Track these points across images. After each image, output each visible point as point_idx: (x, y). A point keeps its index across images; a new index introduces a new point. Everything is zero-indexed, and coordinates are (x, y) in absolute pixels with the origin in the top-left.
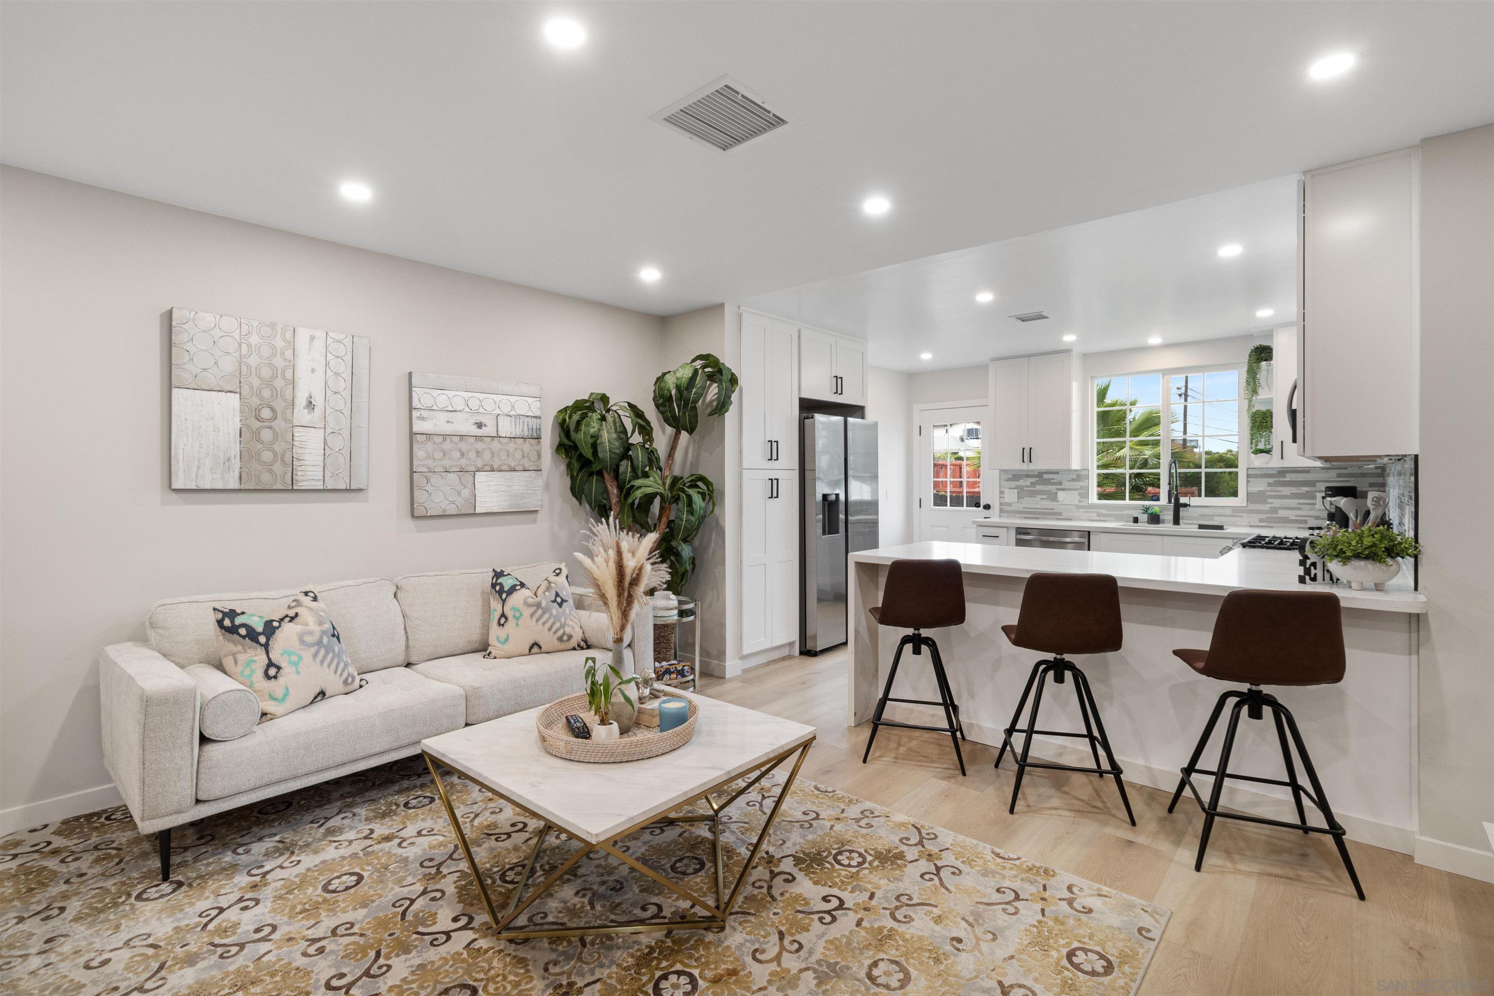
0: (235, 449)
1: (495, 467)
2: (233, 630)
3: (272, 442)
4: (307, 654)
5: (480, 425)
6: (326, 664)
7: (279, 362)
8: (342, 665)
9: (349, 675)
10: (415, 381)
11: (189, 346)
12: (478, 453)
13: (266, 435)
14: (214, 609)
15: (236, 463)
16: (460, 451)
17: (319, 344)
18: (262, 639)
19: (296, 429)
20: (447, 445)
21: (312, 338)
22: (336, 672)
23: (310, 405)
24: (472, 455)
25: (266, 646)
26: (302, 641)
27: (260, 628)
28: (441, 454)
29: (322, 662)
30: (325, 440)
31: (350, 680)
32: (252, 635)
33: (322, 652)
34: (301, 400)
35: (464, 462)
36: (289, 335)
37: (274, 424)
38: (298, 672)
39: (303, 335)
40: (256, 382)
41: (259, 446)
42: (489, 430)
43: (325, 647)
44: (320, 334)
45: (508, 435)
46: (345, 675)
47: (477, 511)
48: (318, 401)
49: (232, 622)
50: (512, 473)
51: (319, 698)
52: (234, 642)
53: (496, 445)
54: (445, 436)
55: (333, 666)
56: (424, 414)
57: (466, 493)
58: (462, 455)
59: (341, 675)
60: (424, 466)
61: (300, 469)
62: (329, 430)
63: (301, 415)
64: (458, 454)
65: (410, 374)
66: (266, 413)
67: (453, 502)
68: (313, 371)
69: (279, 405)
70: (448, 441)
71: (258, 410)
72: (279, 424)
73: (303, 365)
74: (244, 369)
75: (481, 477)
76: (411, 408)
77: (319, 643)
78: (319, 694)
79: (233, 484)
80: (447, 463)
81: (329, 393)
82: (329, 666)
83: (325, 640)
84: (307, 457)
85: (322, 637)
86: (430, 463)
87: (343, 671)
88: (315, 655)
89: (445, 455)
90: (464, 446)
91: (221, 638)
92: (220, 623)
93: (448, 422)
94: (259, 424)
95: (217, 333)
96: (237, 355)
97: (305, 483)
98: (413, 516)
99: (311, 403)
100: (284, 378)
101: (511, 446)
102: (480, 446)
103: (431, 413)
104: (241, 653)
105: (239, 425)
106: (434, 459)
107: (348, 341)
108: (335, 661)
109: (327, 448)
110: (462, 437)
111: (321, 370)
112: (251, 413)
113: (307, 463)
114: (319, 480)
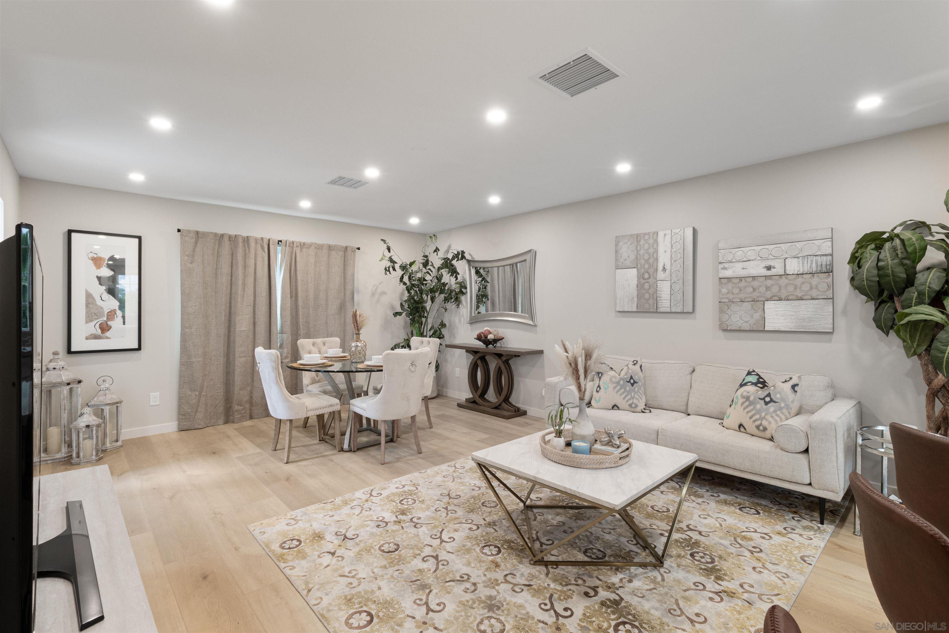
0: (635, 293)
1: (783, 297)
3: (649, 289)
5: (769, 268)
7: (651, 251)
10: (721, 246)
11: (621, 251)
12: (768, 288)
13: (647, 286)
15: (636, 299)
16: (752, 287)
17: (668, 237)
19: (658, 282)
20: (743, 284)
21: (665, 235)
23: (664, 269)
24: (763, 289)
28: (738, 290)
30: (671, 286)
34: (660, 268)
35: (755, 295)
36: (655, 236)
37: (649, 280)
39: (661, 234)
40: (643, 262)
41: (644, 291)
42: (778, 270)
44: (668, 232)
45: (797, 272)
47: (766, 329)
48: (668, 267)
50: (799, 301)
53: (783, 281)
54: (740, 279)
56: (726, 265)
57: (757, 316)
58: (754, 290)
60: (726, 298)
61: (660, 301)
62: (673, 281)
63: (661, 275)
64: (751, 290)
66: (646, 276)
67: (747, 322)
68: (665, 252)
69: (651, 271)
70: (743, 281)
71: (643, 274)
72: (651, 280)
73: (661, 249)
74: (638, 256)
75: (770, 306)
79: (634, 309)
80: (742, 296)
81: (673, 261)
84: (663, 296)
86: (730, 296)
89: (740, 290)
90: (756, 284)
93: (743, 269)
94: (644, 281)
95: (629, 243)
96: (636, 249)
97: (662, 309)
98: (722, 329)
99: (664, 268)
100: (653, 258)
101: (800, 279)
102: (769, 282)
103: (731, 264)
105: (637, 282)
106: (733, 294)
107: (682, 233)
109: (672, 290)
110: (754, 278)
111: (669, 250)
112: (640, 276)
113: (663, 298)
114: (668, 307)
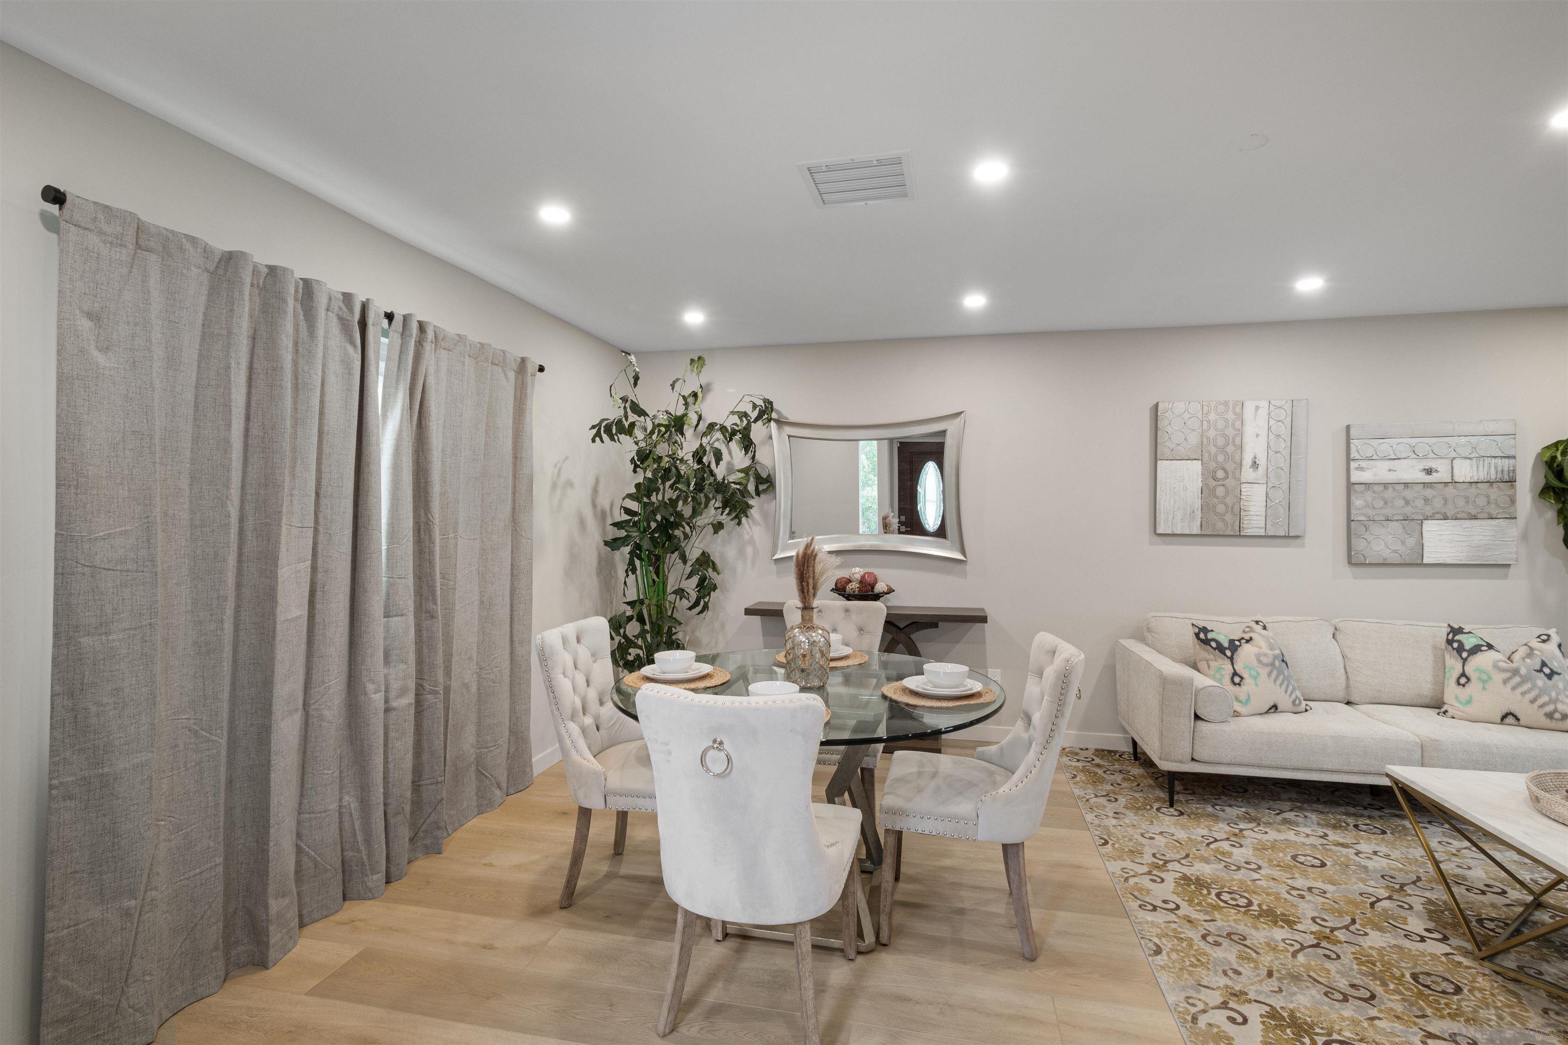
0: (1198, 504)
1: (1449, 515)
2: (1206, 642)
3: (1224, 497)
4: (1264, 672)
5: (1429, 472)
6: (1278, 683)
7: (1230, 432)
8: (1291, 688)
9: (1297, 697)
10: (1353, 433)
11: (1169, 429)
12: (1426, 500)
13: (1220, 491)
14: (1193, 625)
15: (1198, 514)
16: (1404, 498)
17: (1263, 412)
18: (1228, 653)
19: (1243, 486)
20: (1389, 494)
21: (1257, 408)
22: (1286, 692)
23: (1255, 465)
24: (1420, 503)
25: (1231, 659)
26: (1259, 661)
27: (1226, 645)
28: (1382, 503)
29: (1275, 681)
30: (1267, 494)
31: (1297, 702)
32: (1220, 648)
33: (1275, 673)
34: (1247, 462)
35: (1408, 510)
36: (1238, 410)
37: (1227, 482)
38: (1257, 685)
39: (1249, 407)
40: (1213, 450)
41: (1216, 500)
42: (1443, 475)
43: (1277, 669)
44: (1264, 404)
45: (1468, 480)
46: (1294, 696)
47: (1425, 561)
48: (1262, 461)
49: (1206, 636)
50: (1473, 521)
51: (1272, 710)
52: (1207, 651)
53: (1450, 491)
54: (1386, 485)
55: (1284, 686)
56: (1363, 464)
57: (1411, 542)
58: (1407, 502)
59: (1290, 695)
60: (1363, 514)
61: (1246, 518)
62: (1270, 485)
63: (1247, 473)
64: (1402, 502)
65: (1348, 427)
66: (1220, 474)
67: (1396, 551)
68: (1257, 436)
69: (1230, 466)
70: (1390, 489)
71: (1215, 472)
72: (1230, 482)
73: (1250, 431)
74: (1205, 440)
75: (1430, 527)
76: (1349, 459)
77: (1272, 664)
78: (1273, 706)
79: (1196, 530)
80: (1388, 511)
81: (1271, 453)
82: (1281, 685)
83: (1277, 663)
84: (1252, 509)
85: (1274, 660)
86: (1370, 512)
87: (1292, 693)
88: (1270, 674)
89: (1386, 503)
90: (1408, 494)
91: (1198, 647)
92: (1197, 635)
93: (1390, 470)
94: (1215, 483)
95: (1186, 416)
96: (1200, 430)
97: (1250, 530)
98: (1350, 563)
99: (1255, 462)
100: (1234, 445)
101: (1473, 490)
102: (1429, 493)
103: (1370, 462)
104: (1213, 660)
105: (1200, 485)
106: (1374, 508)
107: (1288, 407)
108: (1286, 683)
109: (1269, 501)
110: (1406, 484)
111: (1263, 433)
112: (1209, 475)
113: (1252, 513)
114: (1261, 528)
